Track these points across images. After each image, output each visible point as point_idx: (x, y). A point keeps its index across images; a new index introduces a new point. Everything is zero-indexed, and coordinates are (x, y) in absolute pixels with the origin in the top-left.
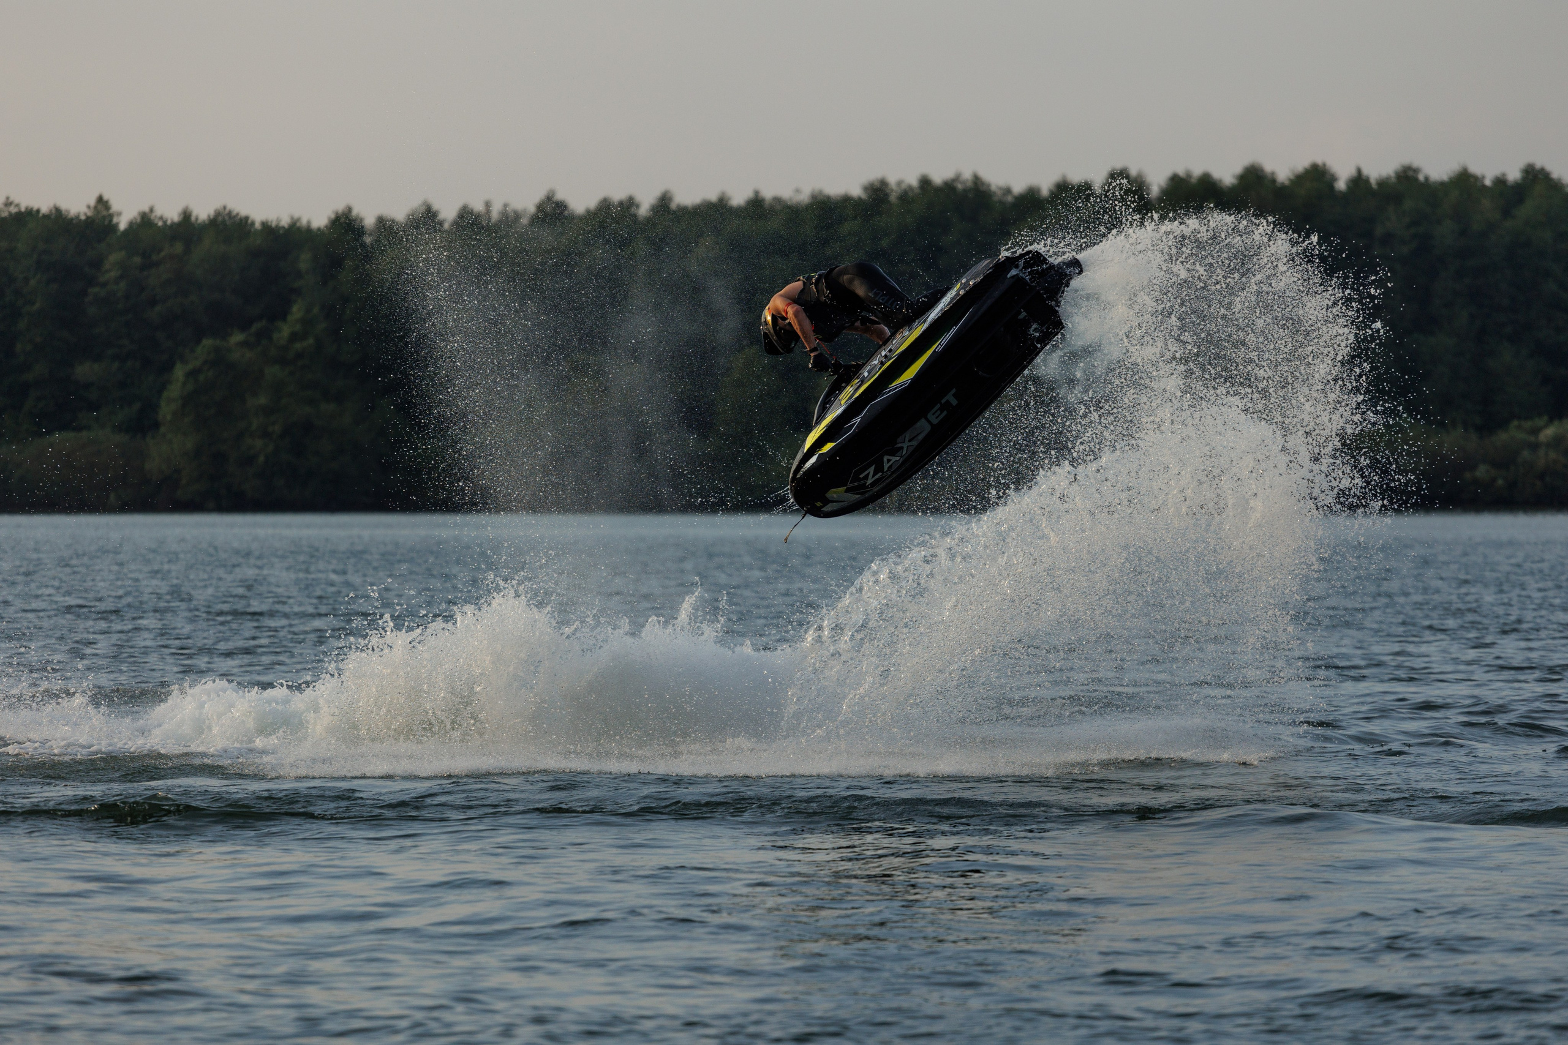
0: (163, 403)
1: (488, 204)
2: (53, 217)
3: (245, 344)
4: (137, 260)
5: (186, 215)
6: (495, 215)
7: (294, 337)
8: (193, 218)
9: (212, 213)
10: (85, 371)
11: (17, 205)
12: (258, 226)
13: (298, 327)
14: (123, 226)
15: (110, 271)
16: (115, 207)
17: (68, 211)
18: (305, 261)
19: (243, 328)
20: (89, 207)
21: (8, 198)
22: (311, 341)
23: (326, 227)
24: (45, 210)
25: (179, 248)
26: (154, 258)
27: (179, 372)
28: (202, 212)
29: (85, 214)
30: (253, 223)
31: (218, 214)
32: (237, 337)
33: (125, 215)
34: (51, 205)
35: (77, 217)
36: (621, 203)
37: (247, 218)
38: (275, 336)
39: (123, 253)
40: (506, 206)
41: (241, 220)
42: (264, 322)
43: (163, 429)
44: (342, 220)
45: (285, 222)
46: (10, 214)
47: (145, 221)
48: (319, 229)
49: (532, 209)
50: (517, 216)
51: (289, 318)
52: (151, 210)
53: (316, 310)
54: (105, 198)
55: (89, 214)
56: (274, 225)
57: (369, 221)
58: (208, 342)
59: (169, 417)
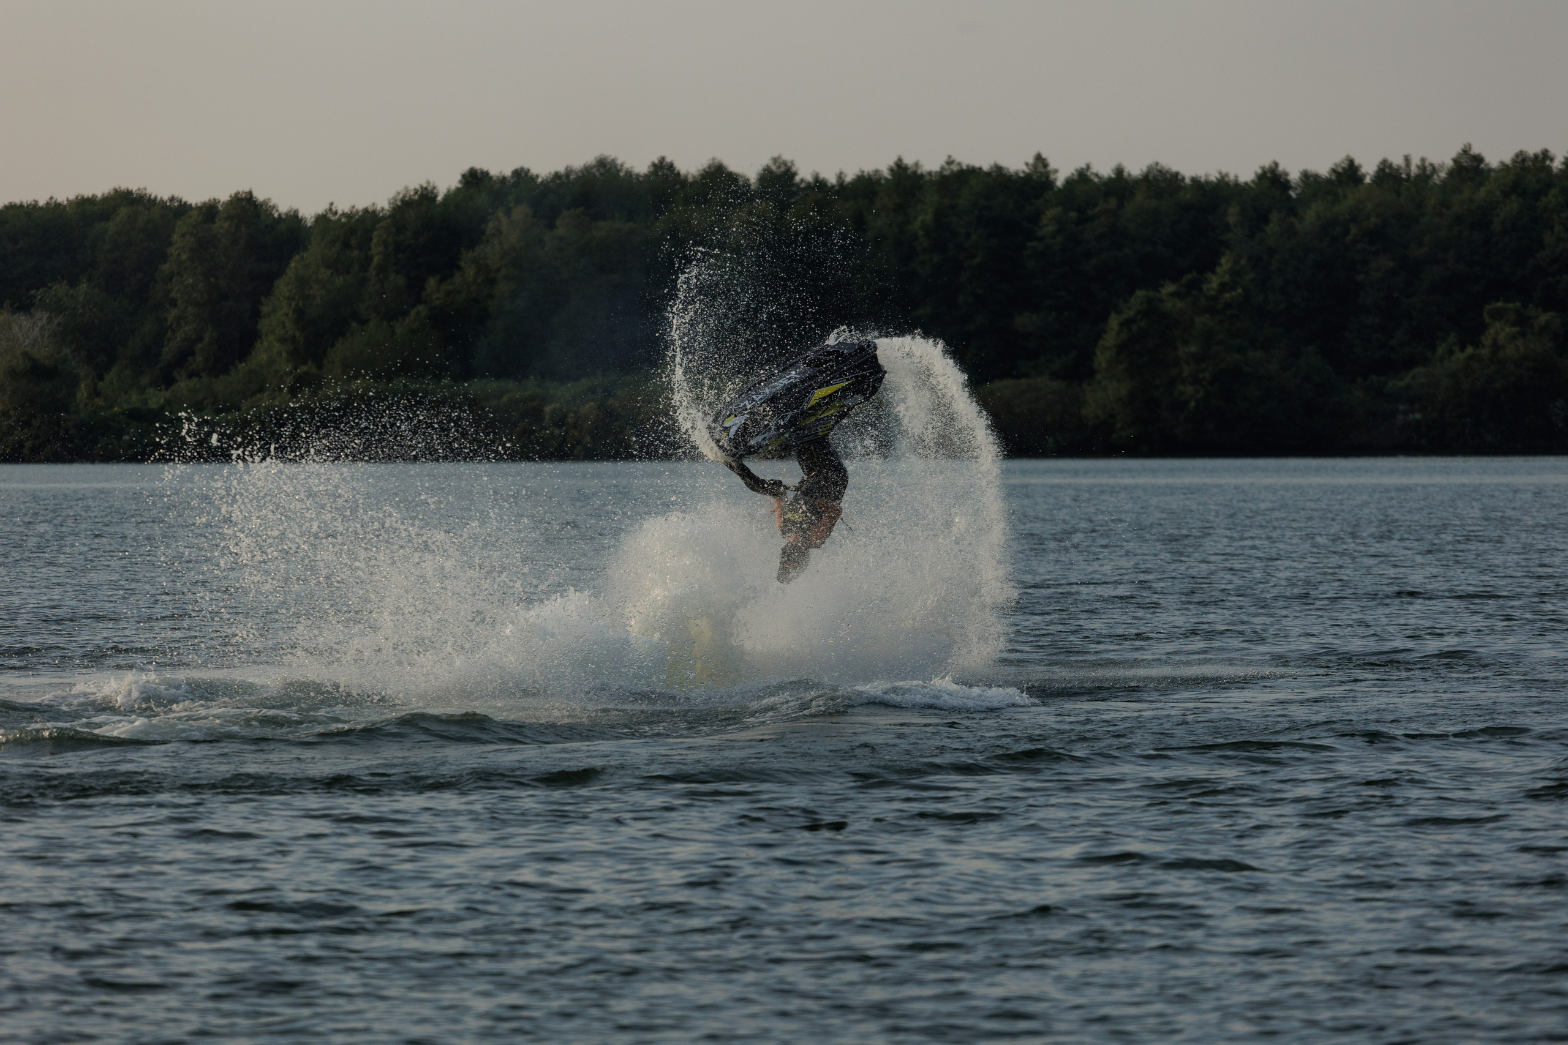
0: (1098, 352)
1: (1407, 159)
2: (994, 174)
3: (1176, 295)
4: (1073, 214)
5: (1119, 171)
6: (1414, 170)
7: (1223, 288)
8: (1125, 174)
9: (1145, 169)
10: (1025, 321)
11: (959, 164)
12: (1188, 181)
13: (1227, 278)
14: (1060, 182)
15: (1047, 226)
16: (1053, 165)
17: (1008, 169)
18: (1233, 214)
19: (1174, 280)
20: (1027, 164)
21: (950, 157)
22: (1239, 291)
23: (1253, 181)
24: (986, 167)
25: (1113, 203)
26: (1089, 213)
27: (1114, 322)
28: (1135, 169)
29: (1024, 172)
30: (1183, 179)
31: (1150, 169)
32: (1169, 288)
33: (1063, 171)
34: (992, 163)
35: (1017, 173)
36: (1536, 156)
37: (1177, 174)
38: (1205, 287)
39: (1060, 208)
40: (1423, 160)
41: (1171, 175)
42: (1194, 274)
43: (1098, 377)
44: (1269, 175)
45: (1213, 177)
46: (953, 172)
47: (1082, 177)
48: (1246, 183)
49: (1449, 163)
50: (1434, 170)
51: (1218, 270)
52: (1088, 167)
53: (1243, 262)
54: (1044, 156)
55: (1027, 170)
56: (1203, 180)
57: (1294, 176)
58: (1140, 293)
59: (1104, 365)
